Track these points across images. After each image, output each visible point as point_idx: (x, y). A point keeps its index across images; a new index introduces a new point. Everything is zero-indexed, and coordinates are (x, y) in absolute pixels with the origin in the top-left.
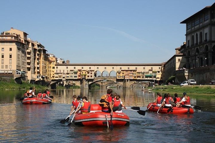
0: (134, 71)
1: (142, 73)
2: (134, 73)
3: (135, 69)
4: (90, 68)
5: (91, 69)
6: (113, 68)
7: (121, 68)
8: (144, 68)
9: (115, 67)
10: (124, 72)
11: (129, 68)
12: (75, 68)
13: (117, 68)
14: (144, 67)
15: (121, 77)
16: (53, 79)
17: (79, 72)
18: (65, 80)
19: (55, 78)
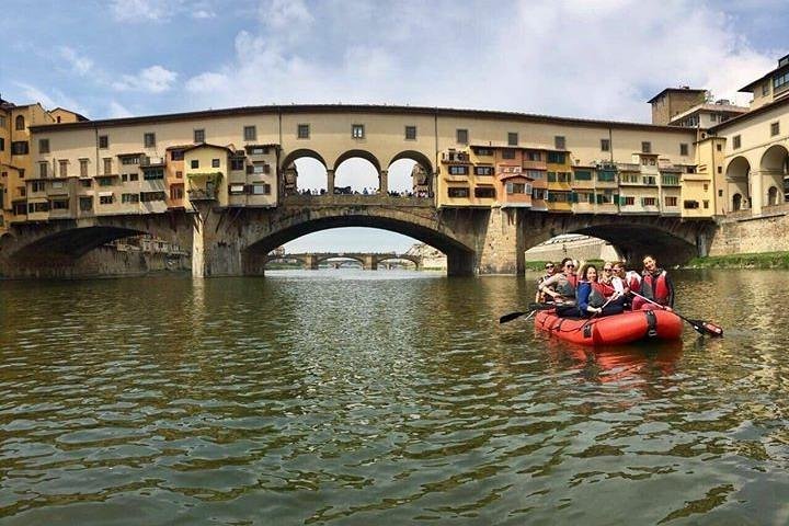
1: (599, 168)
2: (554, 168)
3: (551, 147)
4: (250, 132)
5: (261, 140)
7: (462, 137)
8: (604, 146)
10: (492, 159)
11: (513, 137)
12: (150, 139)
15: (473, 193)
16: (20, 218)
17: (174, 166)
18: (91, 225)
19: (31, 211)
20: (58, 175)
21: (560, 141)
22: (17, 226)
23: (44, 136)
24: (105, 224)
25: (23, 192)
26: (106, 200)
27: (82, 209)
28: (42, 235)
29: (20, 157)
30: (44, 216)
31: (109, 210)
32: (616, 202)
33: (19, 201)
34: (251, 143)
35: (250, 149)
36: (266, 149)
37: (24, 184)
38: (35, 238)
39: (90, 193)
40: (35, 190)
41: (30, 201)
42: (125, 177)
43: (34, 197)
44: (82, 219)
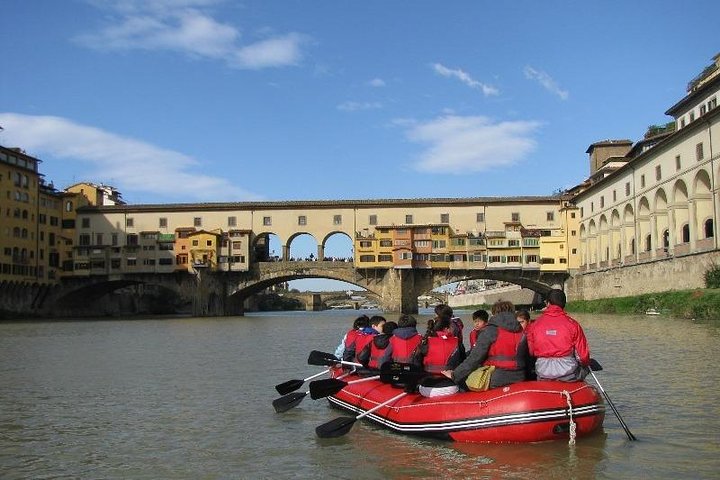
0: (435, 229)
1: (470, 236)
2: (437, 238)
3: (438, 222)
4: (232, 221)
5: (239, 227)
6: (338, 219)
7: (373, 220)
8: (480, 218)
9: (345, 213)
10: (391, 235)
11: (409, 218)
12: (163, 223)
13: (357, 221)
14: (480, 209)
15: (377, 259)
16: (68, 274)
17: (180, 242)
18: (119, 279)
19: (76, 268)
20: (95, 244)
21: (445, 217)
22: (64, 279)
23: (86, 216)
24: (129, 279)
25: (70, 254)
26: (131, 263)
27: (113, 267)
28: (83, 285)
29: (69, 231)
30: (86, 273)
31: (133, 269)
32: (485, 260)
33: (69, 261)
34: (233, 228)
35: (232, 233)
36: (242, 233)
37: (70, 250)
38: (76, 287)
39: (120, 256)
40: (80, 254)
41: (76, 262)
42: (145, 248)
43: (78, 259)
44: (112, 275)
